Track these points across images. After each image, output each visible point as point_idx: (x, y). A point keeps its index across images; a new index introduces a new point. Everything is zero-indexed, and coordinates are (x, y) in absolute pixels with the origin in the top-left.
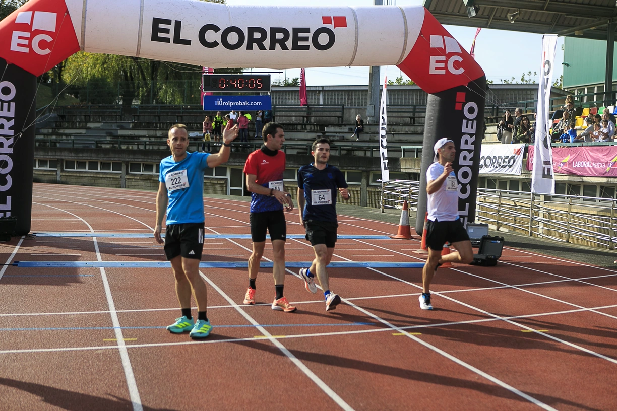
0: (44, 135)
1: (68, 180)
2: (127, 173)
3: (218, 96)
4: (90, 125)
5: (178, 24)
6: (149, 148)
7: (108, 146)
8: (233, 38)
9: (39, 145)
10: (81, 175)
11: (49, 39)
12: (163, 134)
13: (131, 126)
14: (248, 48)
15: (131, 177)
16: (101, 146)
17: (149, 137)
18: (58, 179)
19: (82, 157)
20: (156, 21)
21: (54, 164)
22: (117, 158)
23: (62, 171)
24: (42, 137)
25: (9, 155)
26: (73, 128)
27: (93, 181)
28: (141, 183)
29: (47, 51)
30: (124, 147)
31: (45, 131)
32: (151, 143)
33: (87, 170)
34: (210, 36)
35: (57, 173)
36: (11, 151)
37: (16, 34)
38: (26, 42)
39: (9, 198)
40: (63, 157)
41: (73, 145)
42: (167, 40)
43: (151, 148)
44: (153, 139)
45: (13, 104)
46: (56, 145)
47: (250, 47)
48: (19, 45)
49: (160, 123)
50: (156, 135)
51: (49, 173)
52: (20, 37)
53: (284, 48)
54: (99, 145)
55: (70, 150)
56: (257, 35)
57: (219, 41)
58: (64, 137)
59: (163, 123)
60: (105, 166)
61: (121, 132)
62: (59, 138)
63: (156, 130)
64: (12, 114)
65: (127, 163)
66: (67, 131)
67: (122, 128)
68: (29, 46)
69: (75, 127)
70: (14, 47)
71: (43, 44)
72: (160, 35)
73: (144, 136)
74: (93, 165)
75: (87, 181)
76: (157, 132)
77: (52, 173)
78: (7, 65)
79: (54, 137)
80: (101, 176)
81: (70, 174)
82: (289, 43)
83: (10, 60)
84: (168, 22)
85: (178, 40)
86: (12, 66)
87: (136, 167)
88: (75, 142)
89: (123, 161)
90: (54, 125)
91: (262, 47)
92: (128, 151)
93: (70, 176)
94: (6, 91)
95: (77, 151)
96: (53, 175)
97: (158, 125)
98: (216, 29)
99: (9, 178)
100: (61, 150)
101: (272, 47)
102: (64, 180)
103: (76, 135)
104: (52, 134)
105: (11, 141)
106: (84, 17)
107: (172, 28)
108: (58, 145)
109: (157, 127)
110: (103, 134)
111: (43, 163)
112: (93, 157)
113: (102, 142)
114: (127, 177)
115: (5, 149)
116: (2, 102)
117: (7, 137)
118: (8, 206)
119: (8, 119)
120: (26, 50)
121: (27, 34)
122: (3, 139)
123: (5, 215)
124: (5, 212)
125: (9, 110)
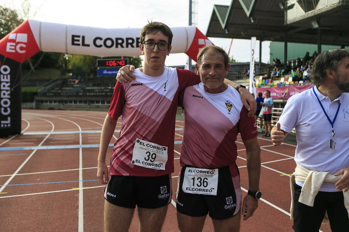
0: (56, 90)
3: (104, 69)
5: (83, 38)
7: (81, 94)
8: (109, 43)
9: (54, 94)
10: (71, 106)
11: (24, 46)
13: (91, 85)
15: (91, 106)
16: (79, 94)
17: (99, 89)
19: (71, 99)
20: (73, 36)
22: (84, 99)
25: (8, 98)
26: (68, 87)
29: (24, 52)
30: (88, 94)
32: (99, 92)
33: (73, 104)
34: (99, 42)
35: (61, 106)
36: (9, 97)
37: (9, 44)
38: (13, 48)
39: (9, 118)
40: (63, 99)
42: (79, 45)
43: (99, 94)
45: (9, 76)
46: (60, 94)
47: (117, 47)
48: (11, 49)
49: (103, 84)
50: (101, 88)
52: (11, 46)
53: (133, 46)
56: (120, 41)
57: (103, 44)
58: (64, 91)
60: (80, 102)
61: (87, 88)
62: (62, 91)
64: (9, 80)
65: (89, 101)
66: (66, 88)
67: (88, 86)
68: (15, 49)
70: (8, 50)
71: (21, 48)
72: (76, 42)
73: (96, 89)
74: (76, 102)
77: (59, 106)
78: (5, 58)
79: (60, 91)
80: (78, 106)
81: (66, 106)
82: (135, 44)
83: (6, 56)
84: (79, 36)
85: (84, 44)
86: (7, 59)
87: (93, 102)
88: (67, 92)
90: (61, 86)
91: (122, 47)
92: (90, 96)
94: (5, 70)
95: (68, 96)
98: (101, 39)
99: (9, 109)
100: (62, 96)
101: (127, 46)
102: (64, 108)
104: (58, 90)
105: (9, 92)
106: (40, 36)
107: (81, 39)
110: (80, 89)
111: (55, 102)
112: (75, 99)
113: (79, 92)
114: (89, 106)
115: (6, 96)
116: (4, 75)
117: (7, 91)
118: (9, 121)
119: (7, 82)
120: (14, 51)
121: (14, 44)
122: (5, 92)
123: (7, 126)
124: (7, 124)
125: (7, 78)
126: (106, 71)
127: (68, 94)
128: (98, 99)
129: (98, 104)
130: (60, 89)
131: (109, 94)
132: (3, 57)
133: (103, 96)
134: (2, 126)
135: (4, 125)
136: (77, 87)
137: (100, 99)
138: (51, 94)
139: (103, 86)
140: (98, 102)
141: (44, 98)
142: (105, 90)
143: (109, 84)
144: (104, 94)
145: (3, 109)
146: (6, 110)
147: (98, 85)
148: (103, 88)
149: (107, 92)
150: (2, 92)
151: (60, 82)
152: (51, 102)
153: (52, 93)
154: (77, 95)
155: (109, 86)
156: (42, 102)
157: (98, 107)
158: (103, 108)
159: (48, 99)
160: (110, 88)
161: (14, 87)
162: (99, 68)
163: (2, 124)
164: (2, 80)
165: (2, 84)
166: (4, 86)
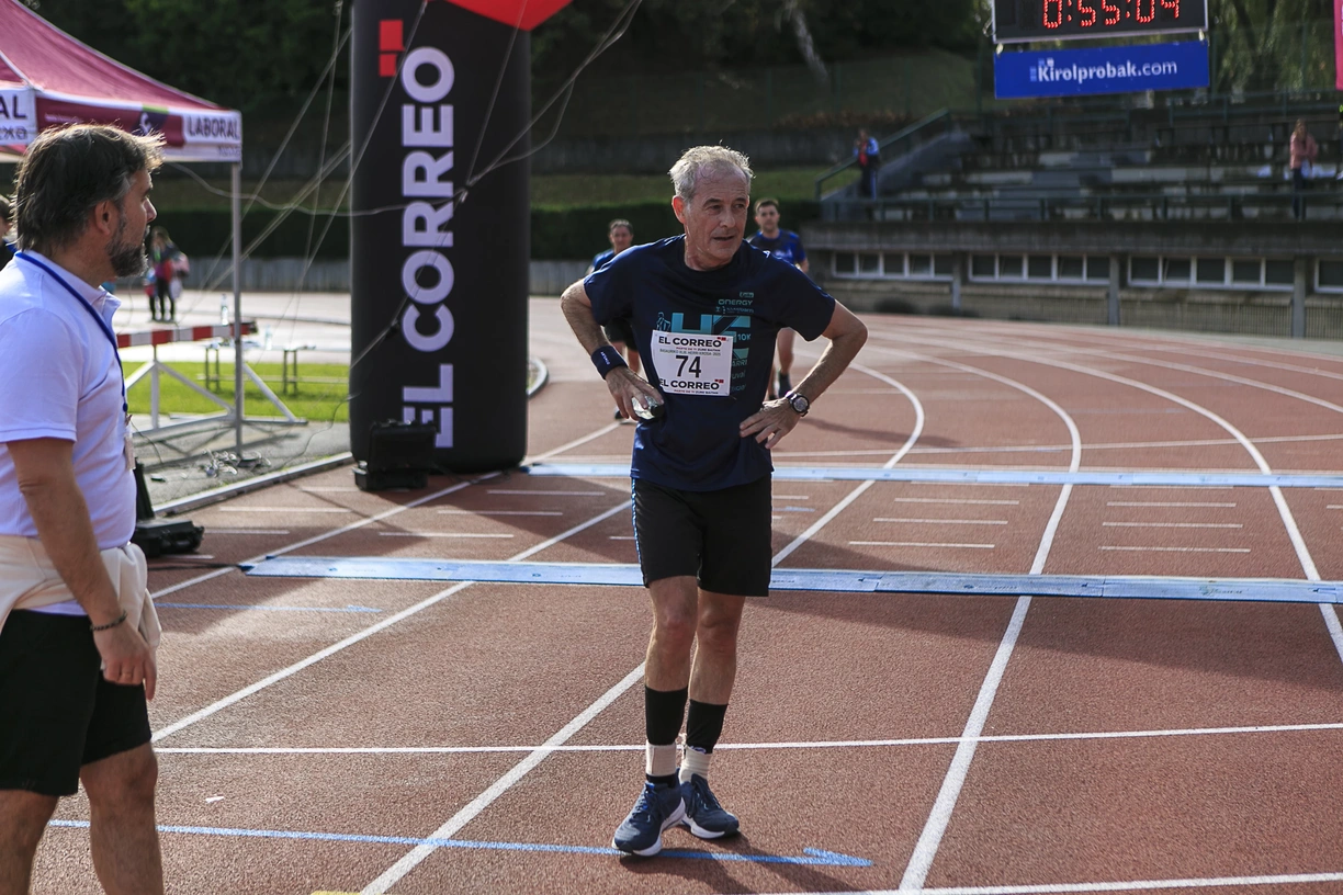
0: (931, 189)
1: (979, 306)
2: (1123, 284)
3: (1039, 53)
4: (1049, 159)
6: (1183, 216)
7: (1078, 214)
9: (915, 216)
10: (1009, 291)
12: (1226, 175)
13: (1148, 156)
15: (1133, 296)
16: (1062, 215)
17: (1188, 184)
18: (956, 302)
19: (1012, 243)
21: (945, 263)
22: (1090, 245)
23: (965, 281)
24: (922, 195)
25: (443, 250)
26: (1004, 168)
27: (1038, 308)
28: (1159, 311)
30: (1118, 214)
31: (934, 179)
32: (1192, 202)
33: (1025, 277)
35: (951, 291)
36: (447, 239)
39: (446, 371)
40: (963, 247)
41: (987, 215)
43: (1187, 213)
44: (1196, 191)
45: (447, 112)
46: (951, 214)
49: (1223, 147)
50: (1209, 176)
51: (933, 289)
54: (1058, 211)
55: (979, 228)
58: (976, 194)
59: (1232, 146)
60: (1069, 265)
61: (1120, 175)
62: (965, 195)
63: (1209, 166)
64: (445, 138)
65: (1122, 259)
66: (987, 178)
67: (1124, 163)
69: (1009, 164)
73: (1174, 184)
74: (1040, 266)
75: (1024, 308)
76: (1212, 170)
77: (939, 289)
79: (952, 195)
80: (1057, 293)
81: (981, 290)
87: (1145, 267)
88: (991, 204)
89: (1113, 253)
90: (960, 164)
92: (1127, 226)
93: (983, 295)
94: (427, 75)
95: (994, 228)
96: (941, 294)
97: (1219, 152)
99: (444, 315)
100: (961, 227)
102: (969, 305)
103: (1005, 187)
104: (944, 188)
105: (447, 212)
108: (958, 214)
109: (1214, 155)
110: (1073, 181)
111: (919, 262)
112: (1037, 244)
113: (1065, 203)
114: (1124, 295)
115: (431, 236)
116: (419, 105)
117: (436, 202)
118: (444, 391)
119: (436, 152)
122: (423, 209)
123: (437, 416)
124: (435, 407)
125: (436, 127)
126: (1051, 62)
127: (994, 215)
128: (1176, 250)
129: (1177, 283)
130: (960, 185)
131: (1252, 212)
133: (1209, 229)
134: (408, 416)
135: (418, 416)
136: (1061, 169)
137: (1189, 247)
138: (895, 215)
139: (1222, 162)
140: (1178, 268)
141: (856, 242)
142: (1229, 190)
143: (1261, 146)
144: (1218, 212)
145: (411, 315)
146: (427, 325)
147: (1192, 155)
148: (1217, 174)
149: (1236, 204)
150: (411, 213)
151: (958, 135)
152: (894, 263)
153: (903, 206)
154: (1051, 223)
155: (1262, 161)
156: (845, 261)
157: (1178, 297)
158: (1210, 305)
159: (881, 245)
160: (1266, 171)
161: (470, 183)
162: (1005, 46)
163: (410, 404)
164: (409, 137)
165: (411, 163)
166: (420, 174)
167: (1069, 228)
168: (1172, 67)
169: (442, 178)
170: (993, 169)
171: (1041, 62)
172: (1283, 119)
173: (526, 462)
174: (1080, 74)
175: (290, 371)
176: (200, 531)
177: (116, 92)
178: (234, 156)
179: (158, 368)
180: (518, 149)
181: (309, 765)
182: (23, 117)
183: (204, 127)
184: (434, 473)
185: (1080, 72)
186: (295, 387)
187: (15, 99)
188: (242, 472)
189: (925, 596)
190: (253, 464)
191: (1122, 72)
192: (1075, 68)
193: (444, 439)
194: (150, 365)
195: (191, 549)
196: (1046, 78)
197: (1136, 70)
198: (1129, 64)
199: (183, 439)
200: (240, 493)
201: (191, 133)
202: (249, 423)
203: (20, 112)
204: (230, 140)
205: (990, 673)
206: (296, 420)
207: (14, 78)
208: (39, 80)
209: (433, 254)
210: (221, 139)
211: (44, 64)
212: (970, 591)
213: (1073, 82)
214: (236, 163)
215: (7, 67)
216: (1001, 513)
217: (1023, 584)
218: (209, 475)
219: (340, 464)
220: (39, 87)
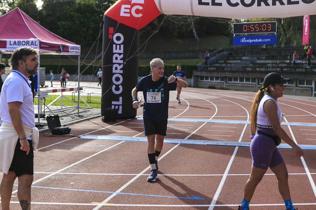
0: (220, 64)
1: (229, 87)
4: (244, 58)
6: (271, 70)
7: (250, 69)
9: (216, 69)
10: (235, 85)
11: (141, 8)
12: (280, 62)
13: (264, 58)
14: (258, 6)
16: (246, 69)
17: (272, 64)
18: (224, 87)
19: (236, 75)
21: (222, 79)
22: (252, 76)
23: (226, 83)
24: (218, 65)
26: (235, 60)
27: (241, 88)
29: (140, 15)
30: (258, 69)
31: (221, 62)
32: (273, 67)
33: (239, 82)
35: (223, 84)
36: (122, 72)
37: (123, 6)
38: (128, 11)
39: (121, 98)
40: (226, 75)
41: (231, 69)
42: (208, 4)
44: (274, 65)
45: (122, 46)
46: (224, 69)
47: (259, 5)
48: (125, 12)
49: (279, 56)
50: (276, 62)
51: (220, 84)
52: (125, 8)
53: (282, 4)
54: (246, 68)
55: (229, 72)
57: (239, 2)
58: (229, 65)
59: (281, 56)
60: (248, 80)
61: (258, 62)
62: (227, 65)
63: (276, 60)
64: (122, 51)
65: (258, 78)
66: (231, 62)
67: (259, 59)
68: (130, 13)
69: (236, 59)
70: (122, 14)
71: (137, 11)
72: (203, 1)
73: (269, 63)
74: (242, 80)
75: (238, 88)
76: (277, 61)
77: (221, 84)
78: (118, 24)
79: (224, 65)
80: (245, 85)
81: (230, 84)
83: (120, 21)
85: (214, 3)
86: (121, 24)
88: (232, 67)
89: (257, 77)
90: (226, 59)
91: (267, 4)
92: (260, 72)
93: (230, 85)
94: (118, 39)
95: (233, 72)
96: (222, 85)
99: (121, 87)
100: (226, 71)
101: (274, 4)
102: (227, 87)
103: (235, 64)
104: (222, 63)
105: (122, 66)
108: (225, 69)
109: (278, 58)
110: (249, 63)
111: (217, 78)
112: (241, 75)
113: (247, 67)
114: (259, 86)
115: (119, 71)
116: (116, 45)
117: (120, 64)
118: (120, 102)
119: (120, 54)
120: (128, 15)
121: (129, 6)
122: (117, 65)
123: (119, 107)
124: (118, 105)
125: (120, 49)
126: (245, 38)
127: (232, 69)
130: (226, 63)
131: (285, 70)
132: (116, 22)
134: (113, 107)
135: (115, 107)
136: (246, 60)
138: (213, 69)
139: (279, 59)
141: (204, 74)
142: (280, 65)
143: (287, 56)
144: (278, 69)
145: (114, 87)
146: (117, 89)
147: (273, 58)
148: (278, 62)
149: (282, 68)
150: (114, 66)
151: (225, 53)
152: (212, 79)
153: (214, 67)
154: (244, 71)
155: (287, 59)
156: (202, 78)
159: (209, 75)
160: (288, 61)
161: (126, 60)
162: (235, 35)
163: (113, 105)
164: (114, 51)
165: (115, 56)
166: (116, 59)
167: (248, 72)
168: (269, 40)
169: (121, 59)
170: (232, 60)
171: (243, 38)
172: (292, 51)
173: (137, 117)
174: (251, 41)
175: (89, 97)
176: (70, 129)
177: (55, 41)
178: (79, 54)
179: (62, 96)
180: (136, 54)
181: (92, 177)
182: (37, 45)
183: (73, 48)
184: (118, 119)
185: (251, 40)
186: (90, 101)
187: (35, 42)
188: (79, 118)
189: (217, 146)
190: (81, 116)
191: (259, 41)
192: (249, 39)
193: (120, 112)
194: (61, 96)
195: (68, 133)
196: (244, 42)
197: (262, 40)
198: (260, 39)
199: (67, 111)
200: (78, 122)
201: (71, 49)
202: (80, 108)
203: (36, 44)
204: (78, 51)
205: (230, 162)
206: (90, 107)
207: (35, 37)
208: (40, 38)
209: (119, 74)
210: (76, 51)
211: (41, 35)
212: (226, 145)
213: (249, 42)
214: (79, 55)
215: (34, 35)
216: (233, 129)
217: (237, 144)
218: (72, 118)
219: (99, 117)
220: (40, 39)
